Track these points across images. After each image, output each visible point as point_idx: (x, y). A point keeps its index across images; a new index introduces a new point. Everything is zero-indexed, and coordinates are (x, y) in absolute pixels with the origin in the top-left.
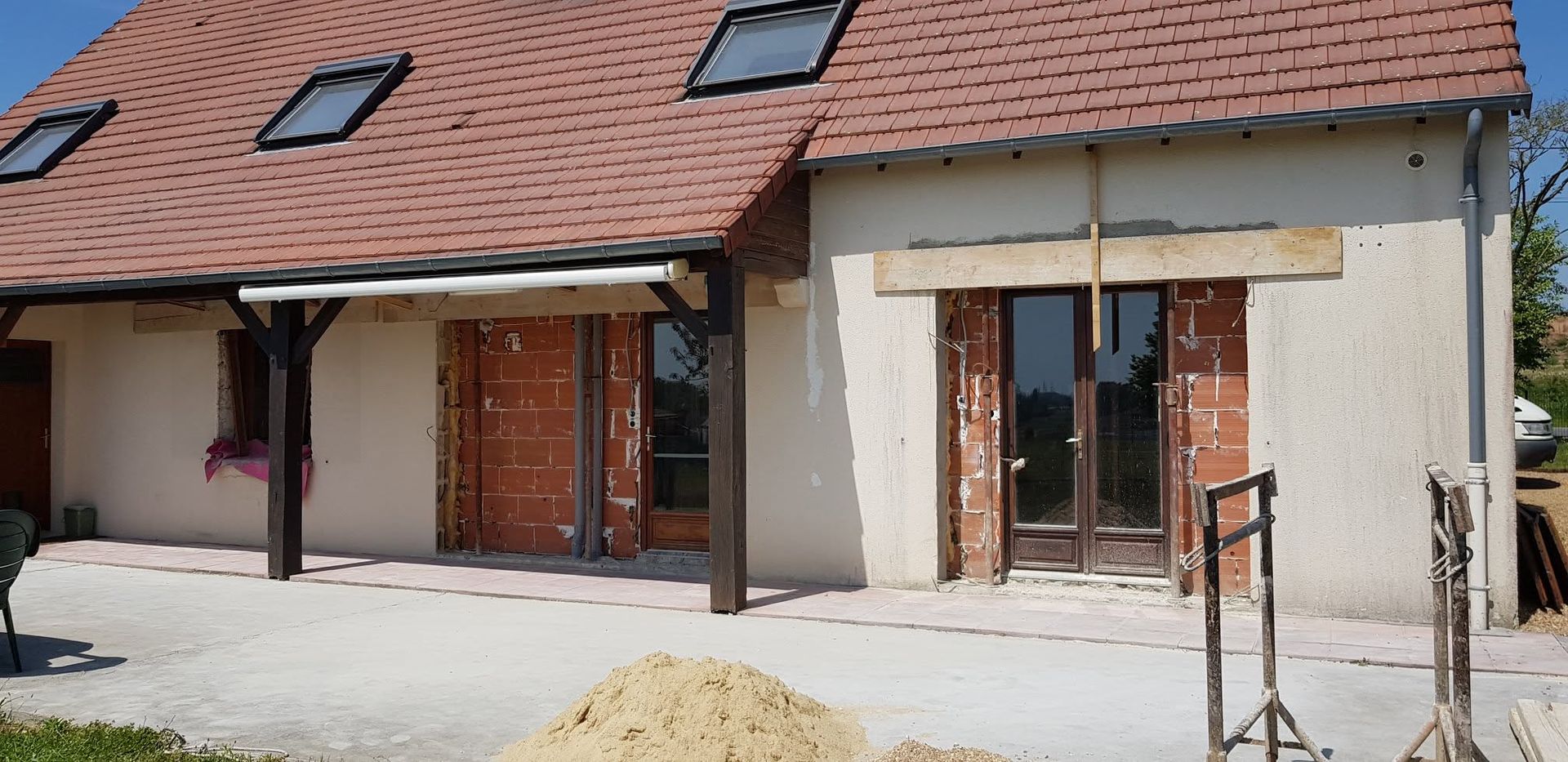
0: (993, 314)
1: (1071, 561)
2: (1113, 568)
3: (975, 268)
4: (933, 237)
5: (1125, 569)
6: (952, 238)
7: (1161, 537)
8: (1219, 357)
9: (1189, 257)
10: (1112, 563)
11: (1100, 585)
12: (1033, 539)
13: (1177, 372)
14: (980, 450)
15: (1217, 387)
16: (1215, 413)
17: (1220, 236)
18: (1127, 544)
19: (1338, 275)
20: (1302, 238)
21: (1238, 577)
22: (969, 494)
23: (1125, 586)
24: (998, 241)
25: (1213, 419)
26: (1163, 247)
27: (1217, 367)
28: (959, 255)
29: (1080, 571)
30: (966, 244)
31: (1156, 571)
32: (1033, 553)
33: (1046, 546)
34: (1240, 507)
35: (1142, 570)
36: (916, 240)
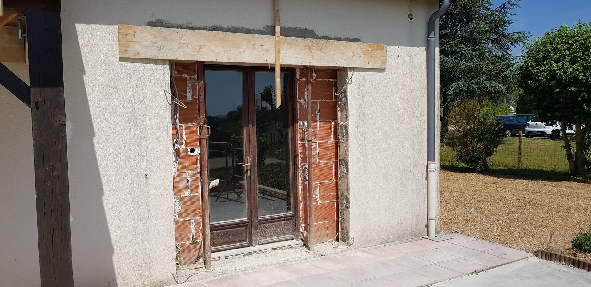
0: (194, 81)
1: (244, 241)
2: (268, 239)
3: (201, 47)
4: (167, 19)
5: (274, 238)
6: (181, 22)
7: (292, 216)
8: (319, 112)
9: (324, 53)
10: (267, 237)
11: (263, 251)
12: (222, 231)
13: (301, 120)
14: (187, 177)
15: (318, 129)
16: (317, 143)
17: (338, 43)
18: (275, 223)
19: (383, 70)
20: (372, 49)
21: (328, 231)
22: (180, 208)
23: (276, 249)
24: (215, 29)
25: (316, 146)
26: (312, 46)
27: (318, 118)
28: (190, 36)
29: (251, 244)
30: (192, 28)
31: (290, 236)
32: (223, 239)
33: (229, 234)
34: (329, 194)
35: (283, 237)
36: (153, 20)
